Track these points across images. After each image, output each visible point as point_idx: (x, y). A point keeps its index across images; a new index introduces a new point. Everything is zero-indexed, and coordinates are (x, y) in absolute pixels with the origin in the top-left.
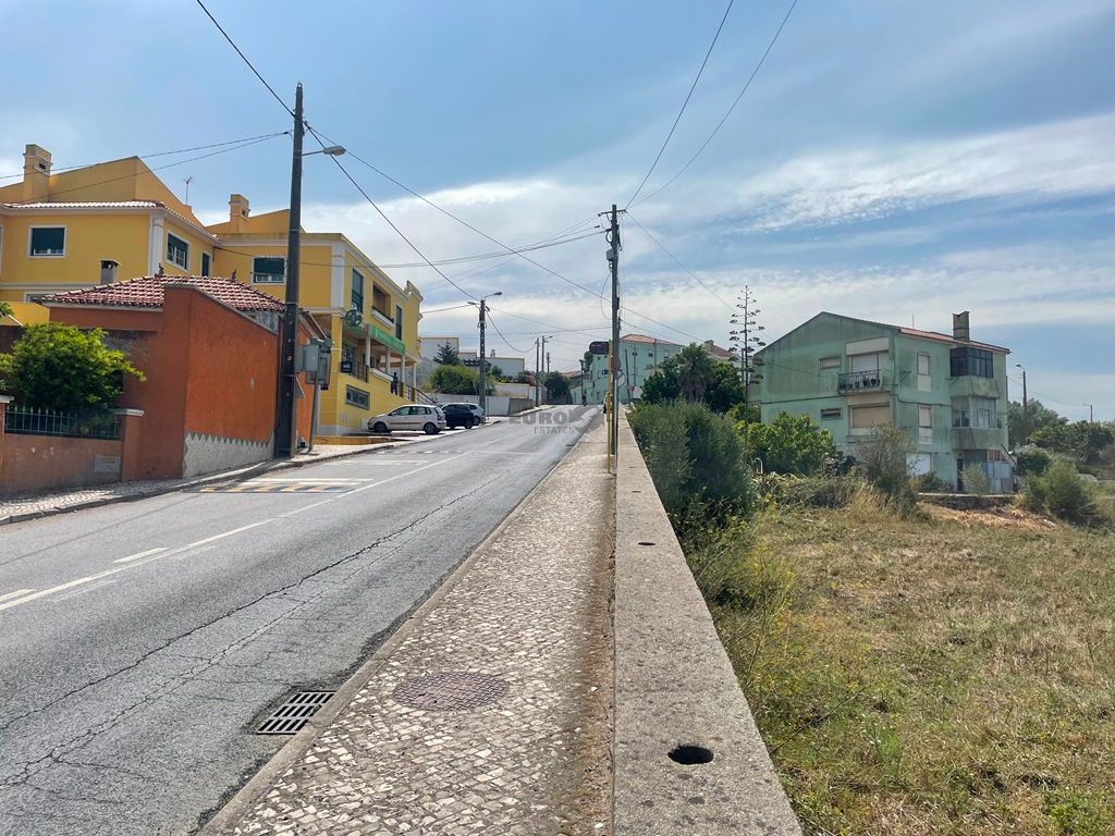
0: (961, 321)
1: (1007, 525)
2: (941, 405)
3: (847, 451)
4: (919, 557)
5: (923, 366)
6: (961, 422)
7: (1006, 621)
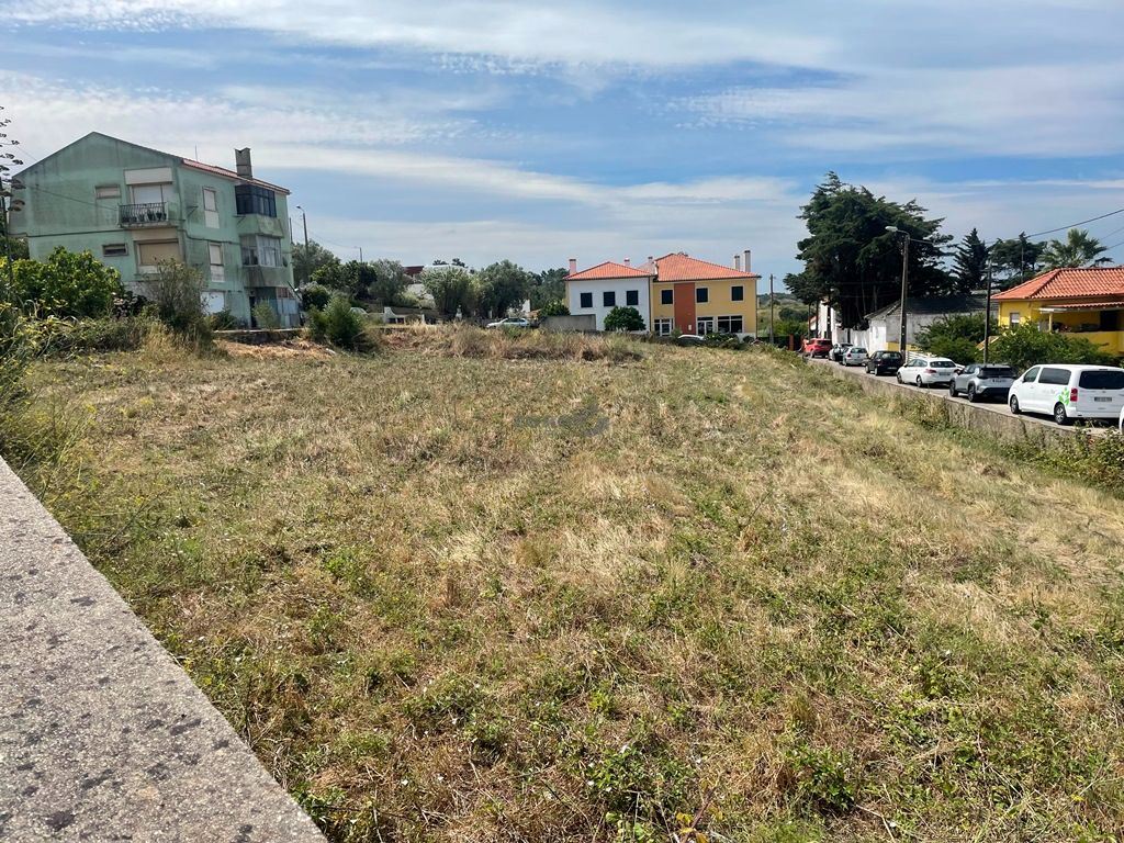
0: (243, 157)
1: (296, 355)
2: (230, 243)
3: (137, 290)
4: (218, 391)
5: (209, 201)
6: (251, 261)
7: (295, 434)
